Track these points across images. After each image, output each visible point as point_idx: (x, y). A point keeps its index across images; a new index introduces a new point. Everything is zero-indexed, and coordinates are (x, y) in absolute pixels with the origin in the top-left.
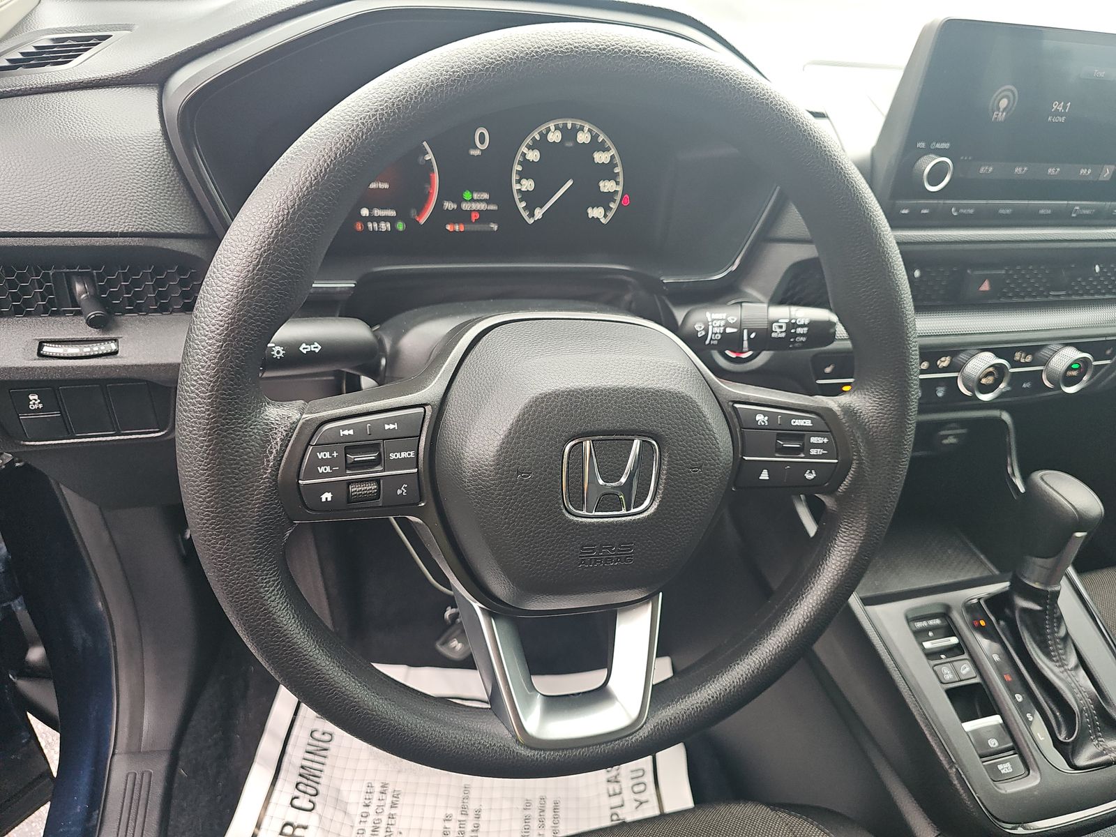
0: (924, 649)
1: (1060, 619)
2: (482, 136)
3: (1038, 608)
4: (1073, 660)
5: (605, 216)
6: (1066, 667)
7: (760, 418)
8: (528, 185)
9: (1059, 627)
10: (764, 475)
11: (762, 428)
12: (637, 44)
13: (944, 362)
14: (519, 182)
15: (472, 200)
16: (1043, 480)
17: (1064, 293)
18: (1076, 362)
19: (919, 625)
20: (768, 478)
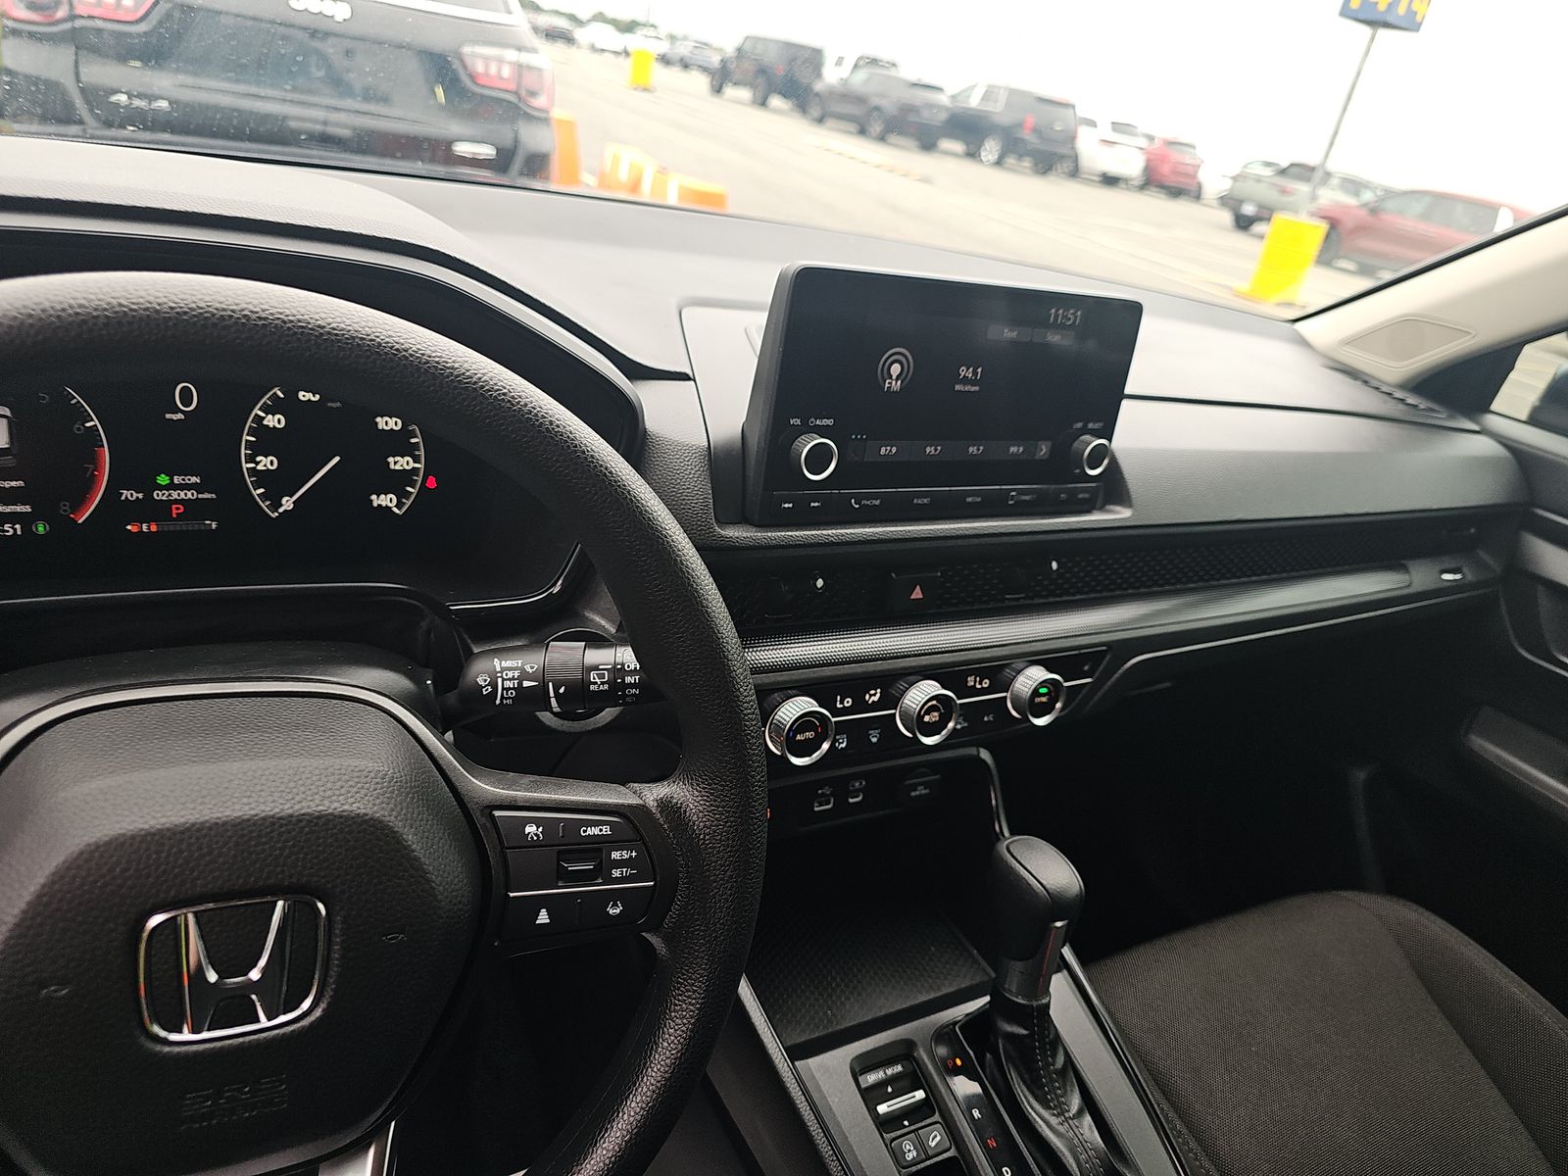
0: (875, 1116)
1: (1057, 1041)
2: (185, 392)
3: (1025, 1032)
4: (1075, 1102)
5: (399, 505)
6: (1067, 1115)
7: (530, 829)
8: (266, 463)
9: (1054, 1056)
10: (543, 918)
11: (535, 844)
12: (245, 306)
13: (874, 696)
14: (251, 459)
15: (172, 486)
16: (1009, 852)
17: (1023, 595)
18: (1043, 683)
19: (872, 1078)
20: (548, 921)
